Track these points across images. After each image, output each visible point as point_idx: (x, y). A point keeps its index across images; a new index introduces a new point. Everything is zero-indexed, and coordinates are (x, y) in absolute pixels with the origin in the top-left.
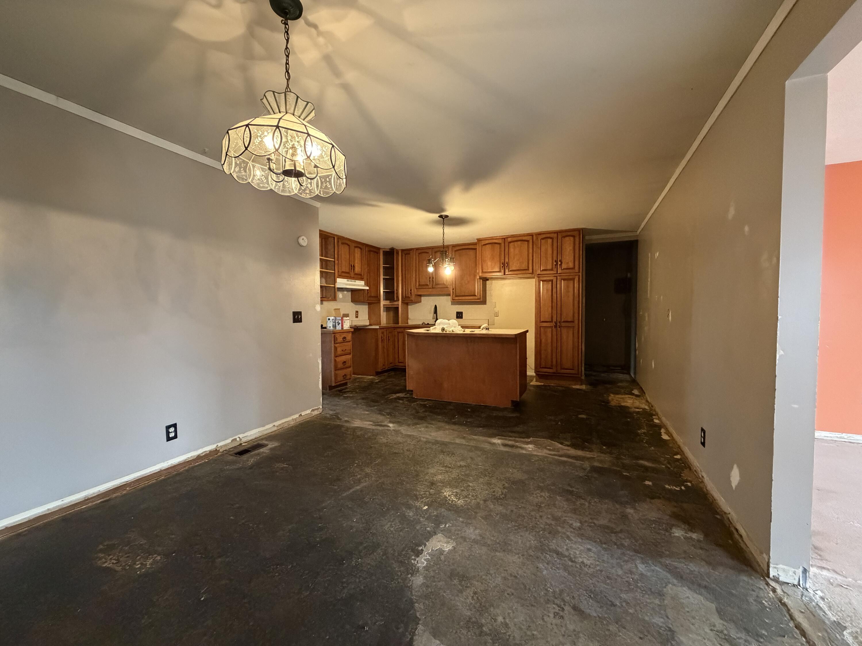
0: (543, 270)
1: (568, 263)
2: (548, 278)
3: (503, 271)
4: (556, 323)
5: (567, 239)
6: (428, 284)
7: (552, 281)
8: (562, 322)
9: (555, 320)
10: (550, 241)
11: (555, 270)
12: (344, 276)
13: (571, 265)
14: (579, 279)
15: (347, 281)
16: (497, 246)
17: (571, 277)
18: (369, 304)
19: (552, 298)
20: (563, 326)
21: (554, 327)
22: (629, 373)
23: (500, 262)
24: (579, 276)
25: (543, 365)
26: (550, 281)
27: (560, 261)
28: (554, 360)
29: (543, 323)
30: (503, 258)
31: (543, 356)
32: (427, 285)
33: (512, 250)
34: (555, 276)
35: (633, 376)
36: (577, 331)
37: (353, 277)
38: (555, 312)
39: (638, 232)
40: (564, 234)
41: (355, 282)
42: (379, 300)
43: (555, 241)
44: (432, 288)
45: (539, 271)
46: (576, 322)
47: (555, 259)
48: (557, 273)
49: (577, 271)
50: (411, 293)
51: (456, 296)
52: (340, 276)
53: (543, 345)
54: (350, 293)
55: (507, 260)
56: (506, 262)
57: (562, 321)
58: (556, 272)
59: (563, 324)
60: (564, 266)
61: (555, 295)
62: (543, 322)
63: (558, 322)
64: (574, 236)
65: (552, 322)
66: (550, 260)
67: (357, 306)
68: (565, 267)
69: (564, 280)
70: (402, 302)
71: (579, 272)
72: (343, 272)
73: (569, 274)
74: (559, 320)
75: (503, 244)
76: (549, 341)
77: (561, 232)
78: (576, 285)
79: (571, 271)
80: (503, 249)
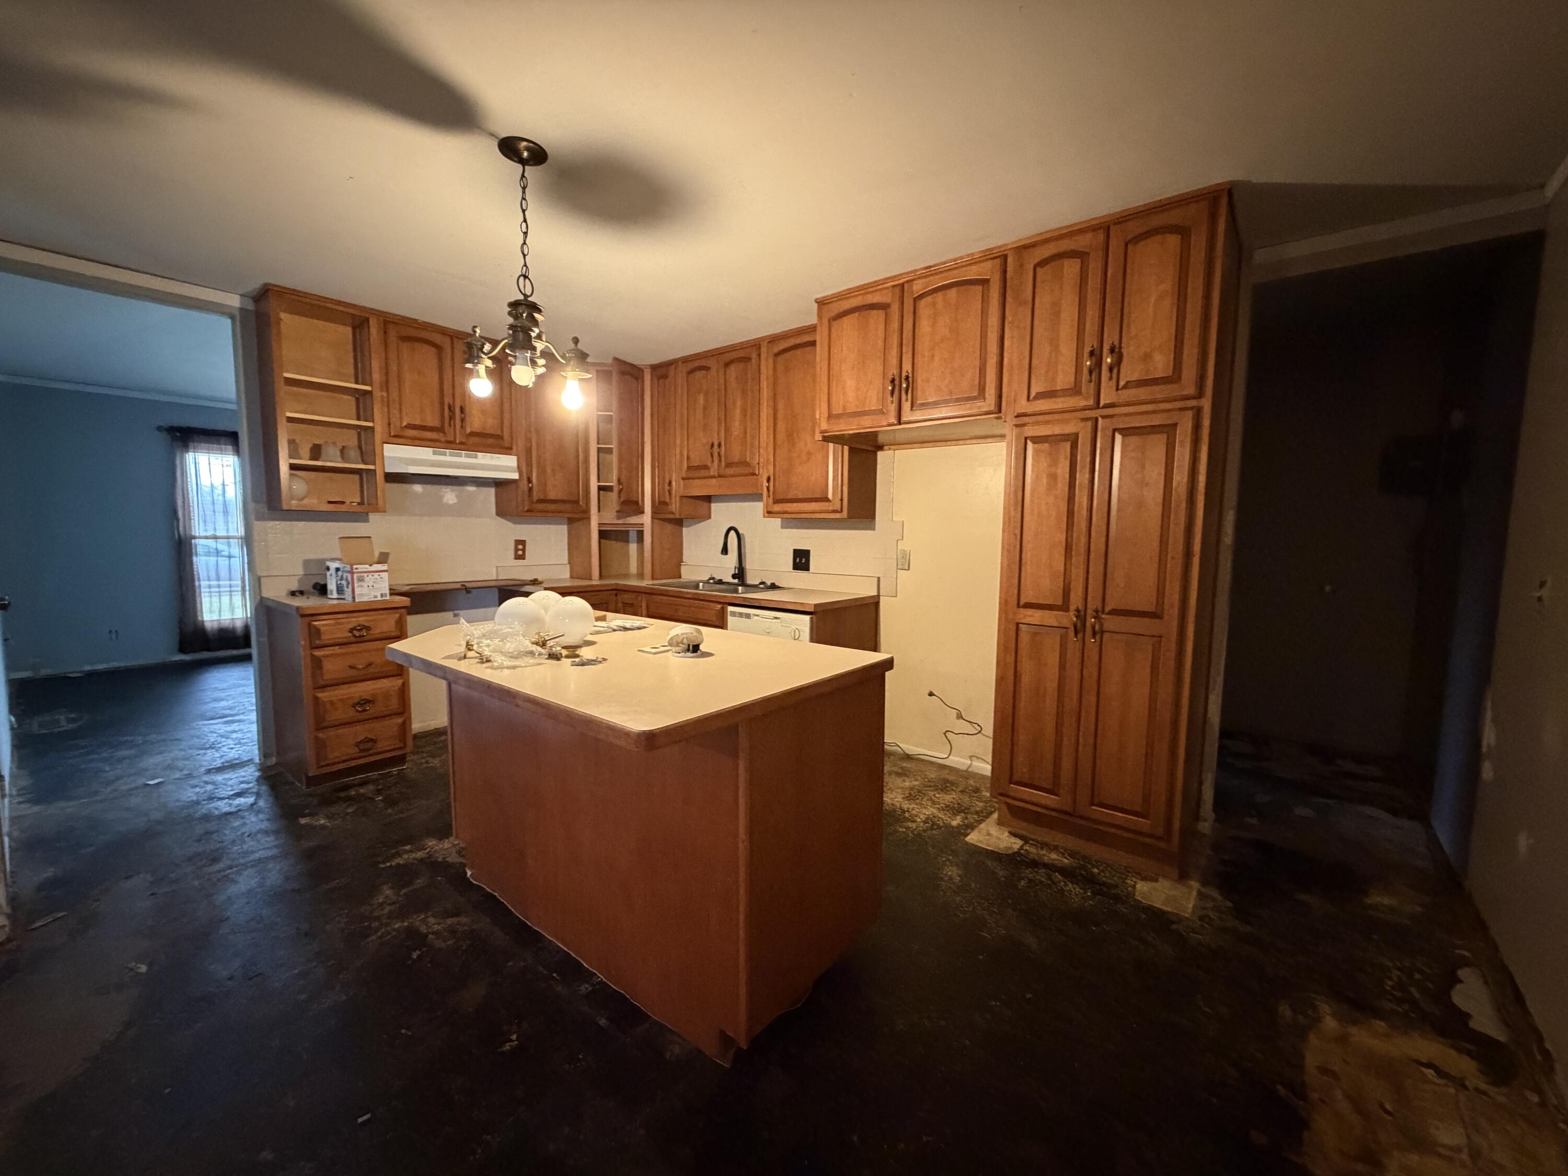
0: (1040, 396)
1: (1147, 357)
2: (1057, 430)
3: (893, 408)
4: (1081, 616)
5: (1152, 245)
6: (709, 464)
7: (1074, 440)
8: (1109, 613)
9: (1076, 600)
10: (1071, 268)
11: (1088, 388)
12: (415, 438)
13: (1161, 364)
14: (1197, 427)
15: (434, 453)
16: (877, 317)
17: (1157, 420)
18: (570, 521)
19: (1070, 513)
20: (1112, 628)
21: (1071, 633)
22: (1422, 816)
23: (884, 375)
24: (1198, 411)
25: (1022, 771)
26: (1064, 438)
27: (1112, 351)
28: (1067, 764)
29: (1030, 612)
30: (894, 361)
31: (1023, 738)
32: (706, 467)
33: (925, 326)
34: (1085, 420)
35: (1444, 836)
36: (1172, 654)
37: (461, 443)
38: (1077, 574)
39: (1550, 192)
40: (1134, 228)
41: (476, 457)
42: (587, 511)
43: (1095, 266)
44: (720, 476)
45: (1023, 401)
46: (1172, 613)
47: (1090, 343)
48: (1097, 405)
49: (1191, 390)
50: (670, 493)
51: (776, 502)
52: (395, 436)
53: (1024, 696)
54: (492, 491)
55: (907, 367)
56: (904, 374)
57: (1107, 609)
58: (1091, 402)
59: (1111, 623)
60: (1129, 372)
61: (1081, 498)
62: (1028, 606)
63: (1089, 612)
64: (1183, 231)
65: (1065, 607)
66: (1068, 351)
67: (519, 527)
68: (1135, 377)
69: (1127, 432)
70: (653, 518)
71: (1200, 395)
72: (410, 426)
73: (1150, 407)
74: (1094, 603)
75: (895, 308)
76: (1051, 685)
77: (1123, 219)
78: (1182, 454)
79: (1159, 392)
80: (895, 325)
